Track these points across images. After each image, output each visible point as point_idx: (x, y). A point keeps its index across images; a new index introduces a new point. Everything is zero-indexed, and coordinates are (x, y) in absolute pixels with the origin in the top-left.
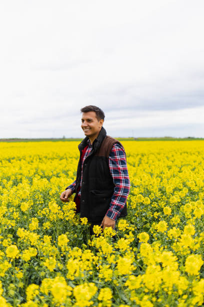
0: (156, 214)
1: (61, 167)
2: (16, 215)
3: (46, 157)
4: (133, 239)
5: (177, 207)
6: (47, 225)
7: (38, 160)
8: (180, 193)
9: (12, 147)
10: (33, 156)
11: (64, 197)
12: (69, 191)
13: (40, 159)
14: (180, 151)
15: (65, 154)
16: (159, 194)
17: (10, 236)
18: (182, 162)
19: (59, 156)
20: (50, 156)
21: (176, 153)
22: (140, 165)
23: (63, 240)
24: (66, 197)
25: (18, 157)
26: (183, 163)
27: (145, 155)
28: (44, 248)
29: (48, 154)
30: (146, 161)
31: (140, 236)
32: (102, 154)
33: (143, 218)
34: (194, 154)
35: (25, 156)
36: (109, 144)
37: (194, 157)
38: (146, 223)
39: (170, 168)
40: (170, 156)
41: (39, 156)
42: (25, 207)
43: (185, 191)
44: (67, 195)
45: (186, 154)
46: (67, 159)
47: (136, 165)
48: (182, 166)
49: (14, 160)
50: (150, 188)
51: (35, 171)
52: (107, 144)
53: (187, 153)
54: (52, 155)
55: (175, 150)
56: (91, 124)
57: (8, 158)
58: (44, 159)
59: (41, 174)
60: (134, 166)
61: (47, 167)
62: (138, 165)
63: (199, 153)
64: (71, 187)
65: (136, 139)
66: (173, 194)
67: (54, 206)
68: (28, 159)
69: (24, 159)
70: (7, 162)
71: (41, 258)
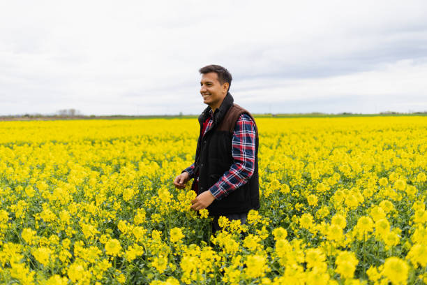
0: (298, 206)
1: (176, 149)
2: (118, 205)
3: (157, 138)
4: (267, 235)
5: (326, 197)
6: (156, 217)
7: (147, 142)
8: (329, 179)
9: (115, 126)
10: (140, 137)
11: (178, 182)
12: (186, 174)
13: (150, 140)
14: (333, 131)
15: (182, 134)
16: (301, 182)
17: (110, 230)
18: (334, 143)
19: (174, 137)
20: (163, 136)
21: (327, 132)
22: (279, 147)
23: (177, 234)
24: (181, 182)
25: (122, 138)
26: (336, 145)
27: (286, 135)
28: (153, 246)
29: (160, 134)
30: (287, 141)
31: (275, 232)
33: (281, 211)
34: (350, 133)
35: (131, 137)
37: (350, 137)
38: (284, 217)
39: (317, 149)
40: (319, 135)
41: (148, 136)
42: (129, 195)
43: (337, 177)
44: (182, 179)
45: (340, 134)
46: (184, 141)
47: (274, 147)
48: (334, 148)
49: (118, 141)
50: (291, 173)
51: (142, 154)
53: (341, 132)
54: (166, 136)
55: (325, 129)
56: (211, 89)
57: (109, 139)
58: (155, 140)
59: (150, 158)
60: (271, 148)
61: (158, 149)
62: (276, 148)
63: (356, 132)
64: (189, 170)
65: (274, 116)
66: (320, 181)
67: (165, 194)
68: (136, 141)
69: (130, 141)
70: (109, 143)
71: (149, 259)
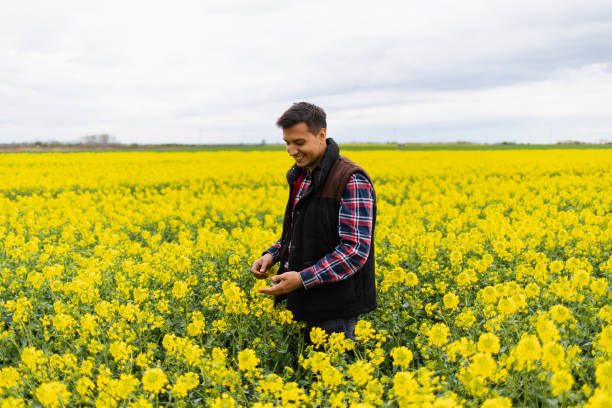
0: (429, 308)
1: (253, 205)
2: (163, 306)
3: (226, 183)
4: (382, 359)
5: (470, 296)
6: (220, 325)
7: (213, 189)
8: (477, 264)
9: (167, 161)
10: (202, 181)
11: (258, 269)
12: (268, 257)
13: (217, 187)
14: (486, 173)
15: (263, 178)
16: (435, 266)
17: (152, 346)
18: (487, 196)
19: (252, 181)
20: (235, 180)
21: (477, 176)
22: (406, 201)
23: (249, 359)
24: (262, 270)
25: (176, 182)
26: (490, 198)
27: (417, 179)
28: (213, 372)
29: (231, 178)
30: (417, 193)
31: (395, 352)
32: (328, 193)
33: (405, 313)
34: (512, 178)
35: (188, 181)
36: (342, 176)
37: (511, 185)
38: (411, 322)
39: (461, 208)
40: (464, 183)
41: (213, 180)
42: (181, 290)
43: (488, 261)
44: (264, 265)
45: (496, 179)
46: (266, 188)
47: (398, 201)
48: (486, 205)
49: (168, 189)
50: (420, 251)
51: (204, 213)
52: (338, 174)
53: (498, 176)
54: (240, 180)
55: (474, 171)
57: (157, 185)
58: (224, 187)
59: (216, 218)
60: (394, 204)
61: (228, 205)
62: (402, 202)
63: (522, 175)
64: (273, 250)
65: (402, 147)
66: (465, 265)
68: (195, 187)
69: (187, 187)
70: (155, 191)
71: (207, 391)
